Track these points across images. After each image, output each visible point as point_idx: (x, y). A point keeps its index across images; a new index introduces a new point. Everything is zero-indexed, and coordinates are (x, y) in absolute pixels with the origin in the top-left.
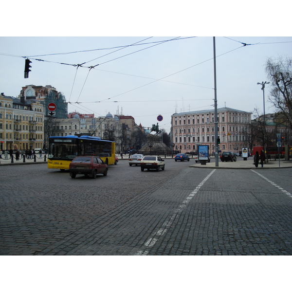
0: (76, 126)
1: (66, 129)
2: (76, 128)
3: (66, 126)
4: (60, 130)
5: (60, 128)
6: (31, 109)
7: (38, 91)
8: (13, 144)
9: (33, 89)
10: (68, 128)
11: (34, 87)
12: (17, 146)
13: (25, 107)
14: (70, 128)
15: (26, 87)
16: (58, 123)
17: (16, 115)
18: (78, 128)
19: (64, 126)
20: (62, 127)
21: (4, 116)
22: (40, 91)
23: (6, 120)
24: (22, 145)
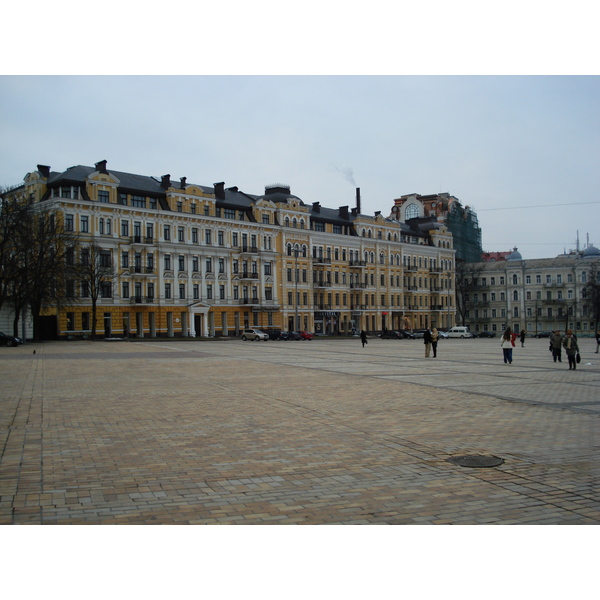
0: (515, 276)
1: (493, 283)
2: (515, 281)
3: (493, 279)
4: (480, 287)
5: (481, 283)
6: (431, 244)
7: (429, 207)
8: (403, 318)
9: (418, 202)
10: (498, 281)
11: (419, 198)
12: (409, 320)
13: (421, 240)
14: (502, 283)
15: (404, 199)
16: (480, 270)
17: (407, 255)
18: (520, 282)
19: (488, 278)
20: (484, 279)
21: (387, 260)
22: (434, 205)
23: (390, 268)
24: (417, 320)
